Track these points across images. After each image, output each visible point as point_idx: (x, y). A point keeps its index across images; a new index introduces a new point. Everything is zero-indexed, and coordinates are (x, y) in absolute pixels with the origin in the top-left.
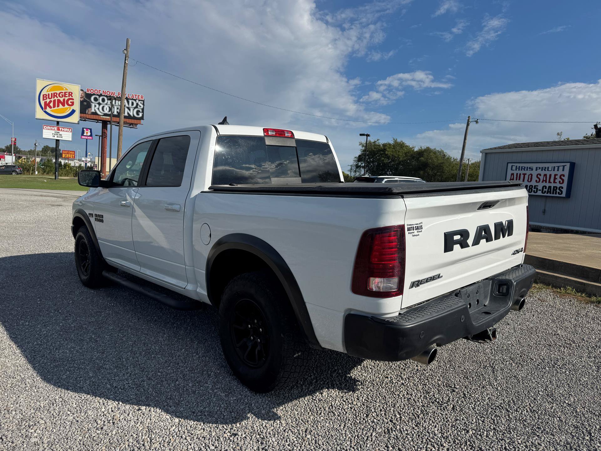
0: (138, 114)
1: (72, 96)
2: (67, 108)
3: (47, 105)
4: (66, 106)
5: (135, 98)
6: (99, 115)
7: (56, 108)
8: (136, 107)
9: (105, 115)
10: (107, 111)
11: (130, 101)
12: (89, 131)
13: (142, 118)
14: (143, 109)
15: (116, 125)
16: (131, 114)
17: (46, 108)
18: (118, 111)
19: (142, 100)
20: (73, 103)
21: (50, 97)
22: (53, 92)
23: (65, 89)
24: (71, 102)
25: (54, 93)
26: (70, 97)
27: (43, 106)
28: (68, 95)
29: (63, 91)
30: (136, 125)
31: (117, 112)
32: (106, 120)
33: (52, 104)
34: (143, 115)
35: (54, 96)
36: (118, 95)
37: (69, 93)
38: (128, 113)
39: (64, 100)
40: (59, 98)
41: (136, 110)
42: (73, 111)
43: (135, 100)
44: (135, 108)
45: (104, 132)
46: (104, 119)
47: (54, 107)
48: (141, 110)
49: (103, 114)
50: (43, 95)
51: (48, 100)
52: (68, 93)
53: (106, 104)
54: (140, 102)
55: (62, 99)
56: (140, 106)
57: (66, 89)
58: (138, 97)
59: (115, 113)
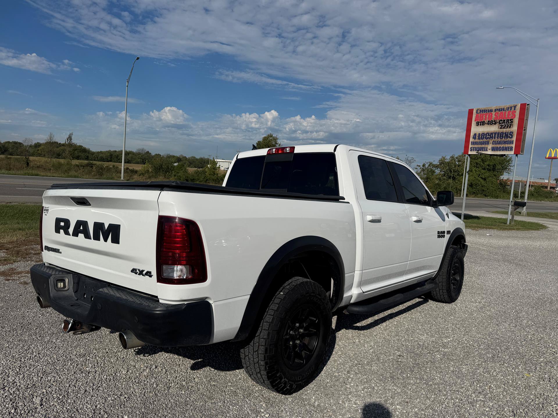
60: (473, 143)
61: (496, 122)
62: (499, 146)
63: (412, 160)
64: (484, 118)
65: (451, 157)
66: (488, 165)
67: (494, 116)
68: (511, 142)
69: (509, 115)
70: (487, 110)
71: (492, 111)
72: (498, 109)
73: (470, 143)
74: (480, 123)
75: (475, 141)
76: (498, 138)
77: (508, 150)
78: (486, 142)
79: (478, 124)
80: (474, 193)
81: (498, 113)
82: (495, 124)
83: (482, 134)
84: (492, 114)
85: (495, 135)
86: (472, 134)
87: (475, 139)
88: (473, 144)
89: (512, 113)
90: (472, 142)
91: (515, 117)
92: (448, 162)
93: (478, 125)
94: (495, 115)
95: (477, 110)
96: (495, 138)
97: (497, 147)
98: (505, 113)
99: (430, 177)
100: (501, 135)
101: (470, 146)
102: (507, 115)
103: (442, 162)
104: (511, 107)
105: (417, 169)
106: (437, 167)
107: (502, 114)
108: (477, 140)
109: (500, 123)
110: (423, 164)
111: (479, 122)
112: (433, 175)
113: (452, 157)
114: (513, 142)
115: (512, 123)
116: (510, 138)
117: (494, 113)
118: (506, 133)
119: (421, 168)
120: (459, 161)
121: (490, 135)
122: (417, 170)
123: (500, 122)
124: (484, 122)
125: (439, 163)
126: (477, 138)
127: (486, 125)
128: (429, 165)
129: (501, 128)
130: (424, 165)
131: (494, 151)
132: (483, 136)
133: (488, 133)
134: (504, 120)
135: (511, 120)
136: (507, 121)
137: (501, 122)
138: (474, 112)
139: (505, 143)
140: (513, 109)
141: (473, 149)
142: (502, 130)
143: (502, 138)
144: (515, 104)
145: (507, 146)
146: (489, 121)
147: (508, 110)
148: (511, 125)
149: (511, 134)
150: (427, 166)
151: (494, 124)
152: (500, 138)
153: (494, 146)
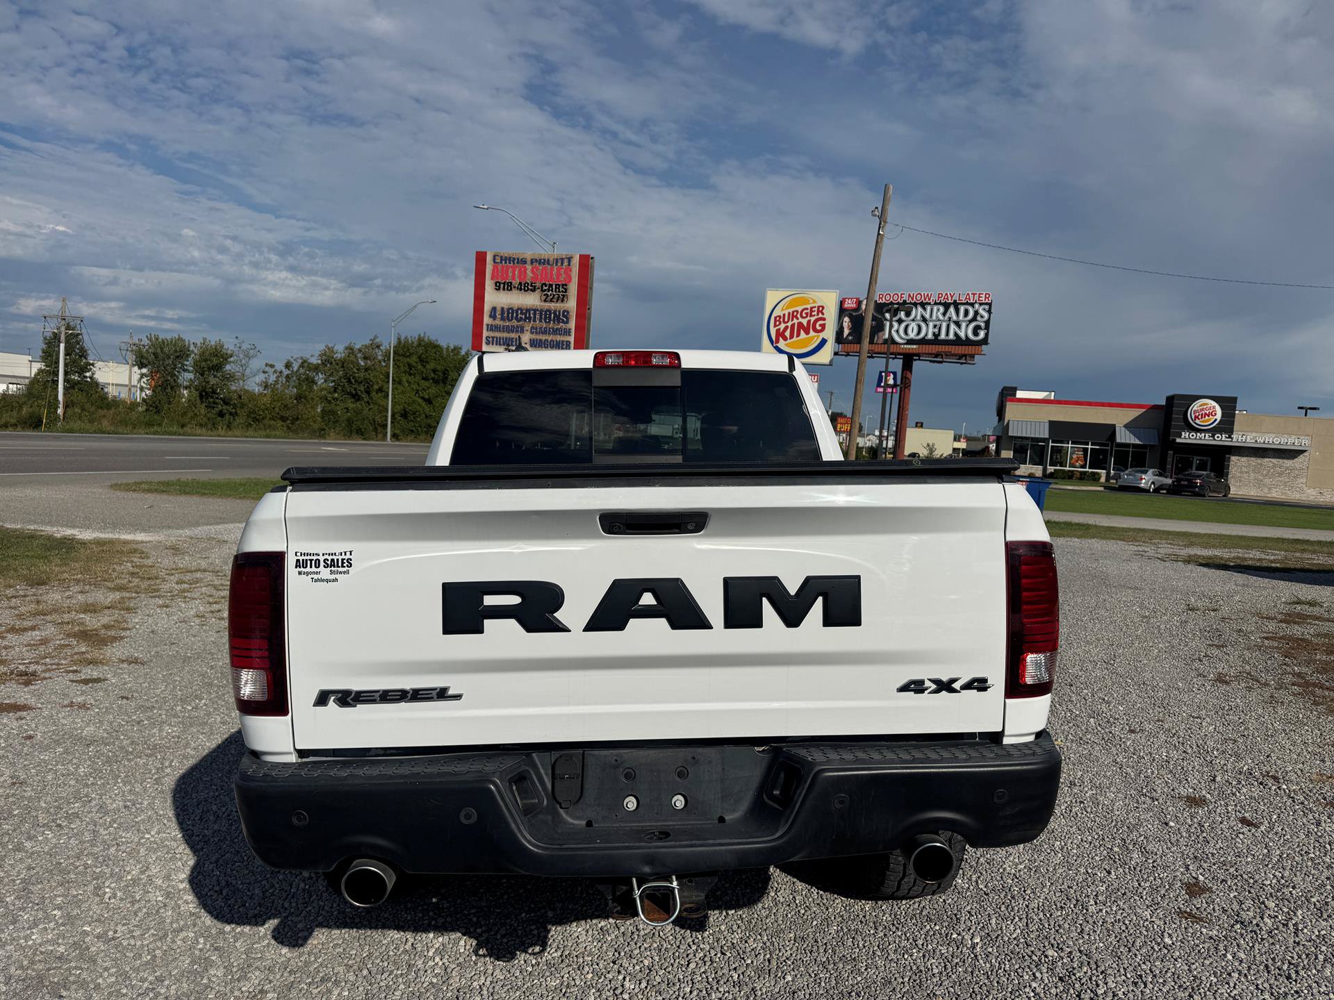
0: (976, 333)
1: (823, 314)
2: (814, 337)
3: (780, 334)
4: (812, 333)
5: (972, 301)
6: (897, 343)
7: (795, 339)
8: (974, 319)
9: (910, 342)
10: (912, 335)
11: (962, 309)
12: (892, 376)
13: (985, 341)
14: (987, 323)
15: (931, 361)
16: (962, 335)
17: (777, 341)
18: (936, 330)
19: (986, 304)
20: (823, 326)
21: (786, 320)
22: (791, 310)
23: (811, 301)
24: (820, 325)
25: (793, 312)
26: (820, 315)
27: (774, 338)
28: (815, 313)
29: (809, 306)
30: (972, 356)
31: (934, 334)
32: (911, 351)
33: (787, 334)
34: (987, 335)
35: (793, 316)
36: (939, 298)
37: (819, 307)
38: (956, 334)
39: (809, 321)
40: (801, 320)
41: (972, 326)
42: (824, 342)
43: (972, 305)
44: (971, 321)
45: (906, 377)
46: (907, 351)
47: (792, 337)
48: (983, 325)
49: (906, 341)
50: (776, 318)
51: (782, 326)
52: (816, 309)
53: (913, 320)
54: (982, 307)
55: (805, 322)
56: (982, 317)
57: (814, 302)
58: (979, 297)
59: (930, 336)
60: (491, 328)
61: (535, 287)
62: (543, 337)
63: (252, 351)
64: (510, 274)
65: (346, 348)
66: (434, 371)
67: (529, 274)
68: (568, 332)
69: (559, 275)
70: (514, 259)
71: (525, 262)
72: (536, 260)
73: (485, 327)
74: (502, 286)
75: (494, 323)
76: (540, 321)
77: (563, 349)
78: (517, 327)
79: (498, 287)
80: (412, 431)
81: (537, 269)
82: (534, 290)
83: (509, 309)
84: (525, 269)
85: (535, 314)
86: (487, 308)
87: (494, 319)
88: (491, 330)
89: (565, 272)
90: (488, 325)
91: (570, 281)
92: (340, 360)
93: (499, 289)
94: (532, 271)
95: (494, 256)
96: (534, 321)
97: (541, 340)
98: (552, 270)
99: (307, 393)
100: (546, 315)
101: (485, 334)
102: (555, 276)
103: (328, 359)
104: (562, 260)
105: (266, 372)
106: (316, 368)
107: (546, 272)
108: (498, 322)
109: (542, 290)
110: (285, 362)
111: (500, 283)
112: (311, 388)
113: (350, 349)
114: (570, 332)
115: (566, 292)
116: (563, 322)
117: (529, 267)
118: (555, 311)
119: (275, 372)
120: (365, 358)
121: (525, 314)
122: (267, 375)
123: (542, 287)
124: (511, 283)
125: (319, 362)
126: (499, 316)
127: (515, 291)
128: (302, 366)
129: (545, 301)
130: (288, 365)
131: (535, 347)
132: (509, 313)
133: (522, 310)
134: (551, 285)
135: (563, 285)
136: (556, 288)
137: (545, 288)
138: (489, 258)
139: (556, 332)
140: (566, 263)
141: (491, 339)
142: (547, 305)
143: (549, 322)
144: (570, 253)
145: (559, 338)
146: (520, 284)
147: (556, 264)
148: (564, 296)
149: (566, 313)
150: (295, 367)
151: (531, 290)
152: (546, 322)
153: (534, 336)
